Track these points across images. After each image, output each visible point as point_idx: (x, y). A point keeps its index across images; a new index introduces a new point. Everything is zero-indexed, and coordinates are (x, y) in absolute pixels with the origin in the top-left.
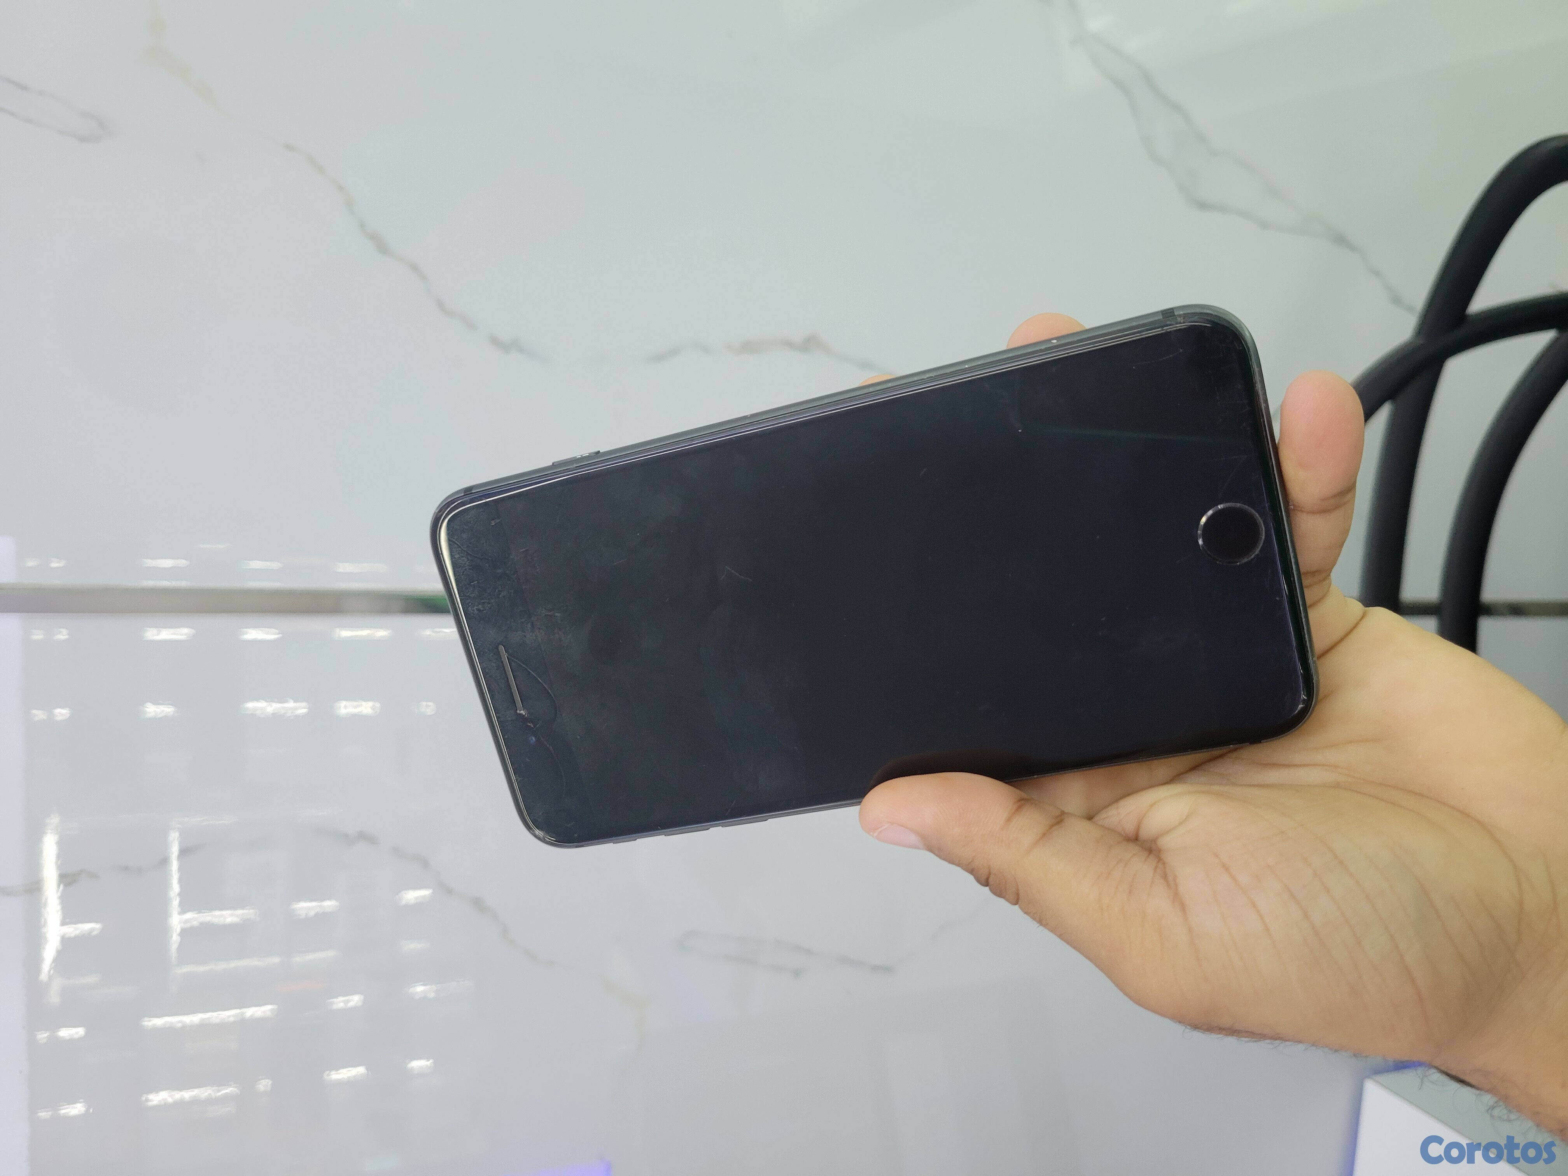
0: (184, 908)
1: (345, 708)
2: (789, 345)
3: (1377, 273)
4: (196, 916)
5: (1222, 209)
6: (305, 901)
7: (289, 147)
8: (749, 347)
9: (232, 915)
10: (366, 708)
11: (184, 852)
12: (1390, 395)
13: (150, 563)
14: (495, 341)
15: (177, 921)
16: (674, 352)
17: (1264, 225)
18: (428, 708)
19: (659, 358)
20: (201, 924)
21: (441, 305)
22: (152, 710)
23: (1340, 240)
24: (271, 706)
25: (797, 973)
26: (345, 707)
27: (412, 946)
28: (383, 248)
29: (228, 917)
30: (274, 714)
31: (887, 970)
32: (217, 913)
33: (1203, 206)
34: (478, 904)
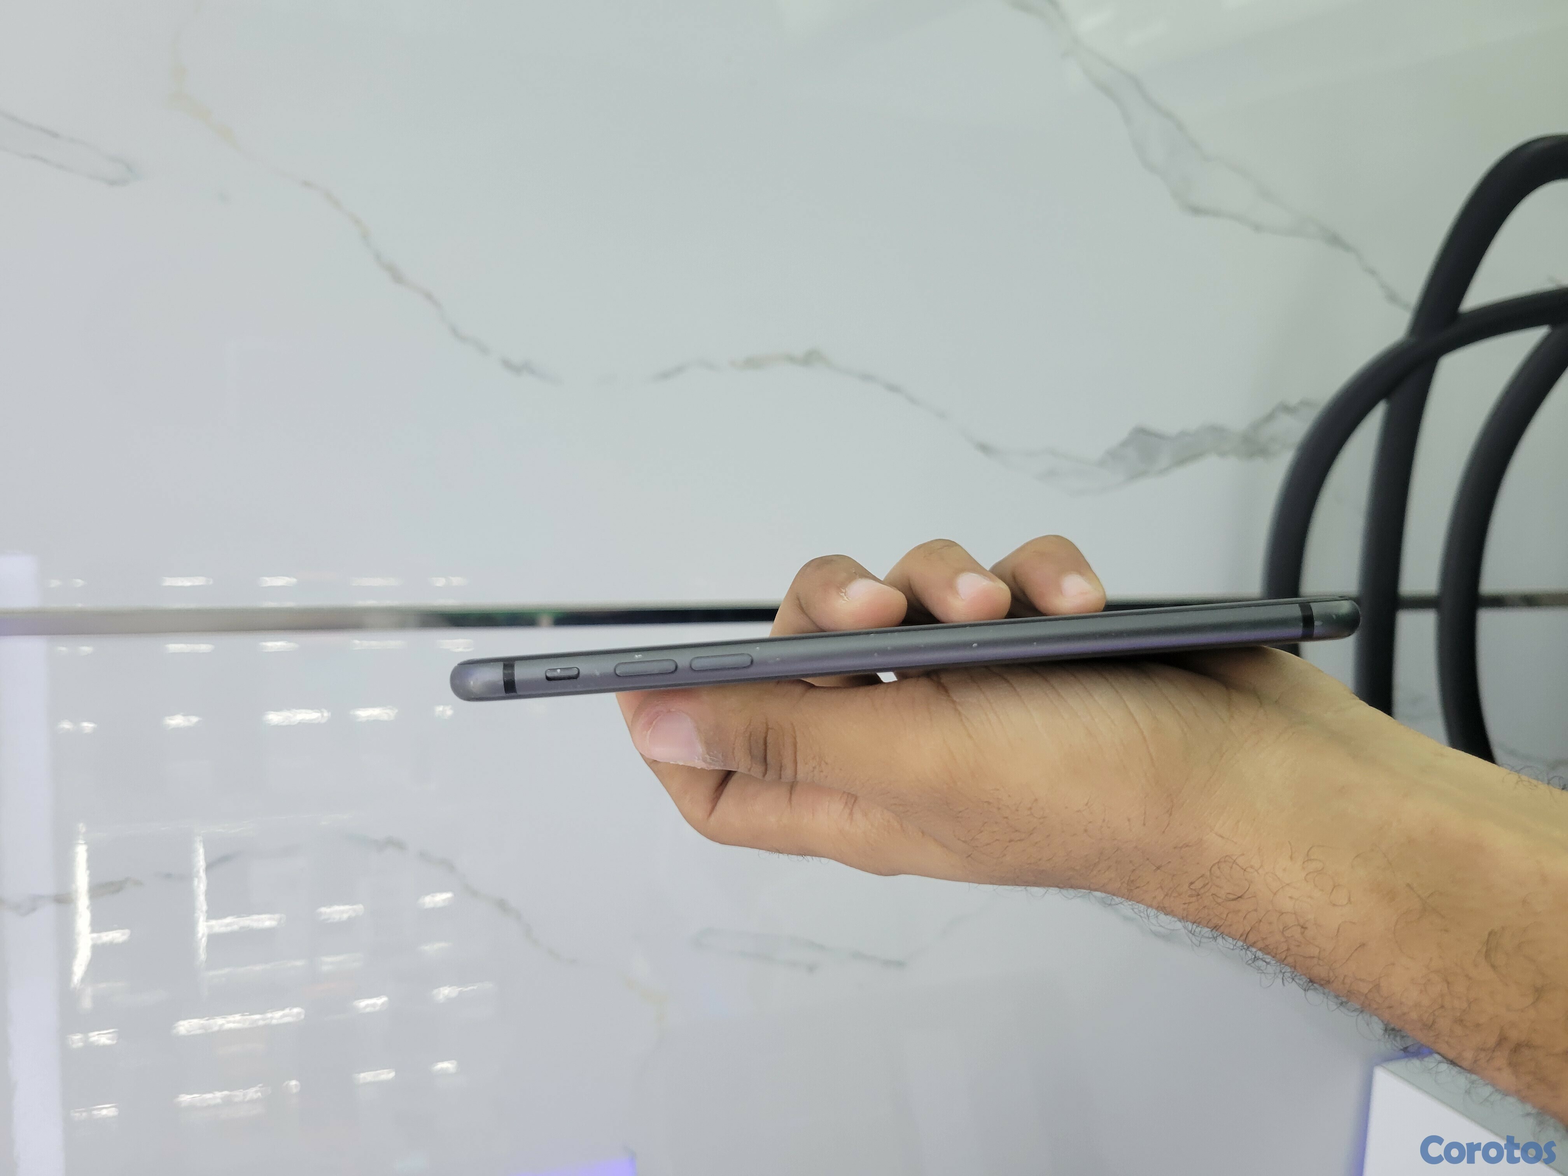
0: (212, 915)
2: (791, 359)
3: (1372, 272)
4: (236, 920)
5: (1216, 213)
6: (338, 904)
8: (753, 363)
9: (270, 919)
12: (1385, 393)
14: (507, 364)
15: (203, 927)
16: (680, 369)
17: (1258, 228)
19: (665, 375)
20: (241, 928)
21: (455, 331)
23: (1335, 240)
25: (811, 969)
27: (432, 948)
28: (397, 277)
29: (266, 921)
31: (900, 964)
32: (255, 917)
33: (1196, 210)
34: (502, 905)
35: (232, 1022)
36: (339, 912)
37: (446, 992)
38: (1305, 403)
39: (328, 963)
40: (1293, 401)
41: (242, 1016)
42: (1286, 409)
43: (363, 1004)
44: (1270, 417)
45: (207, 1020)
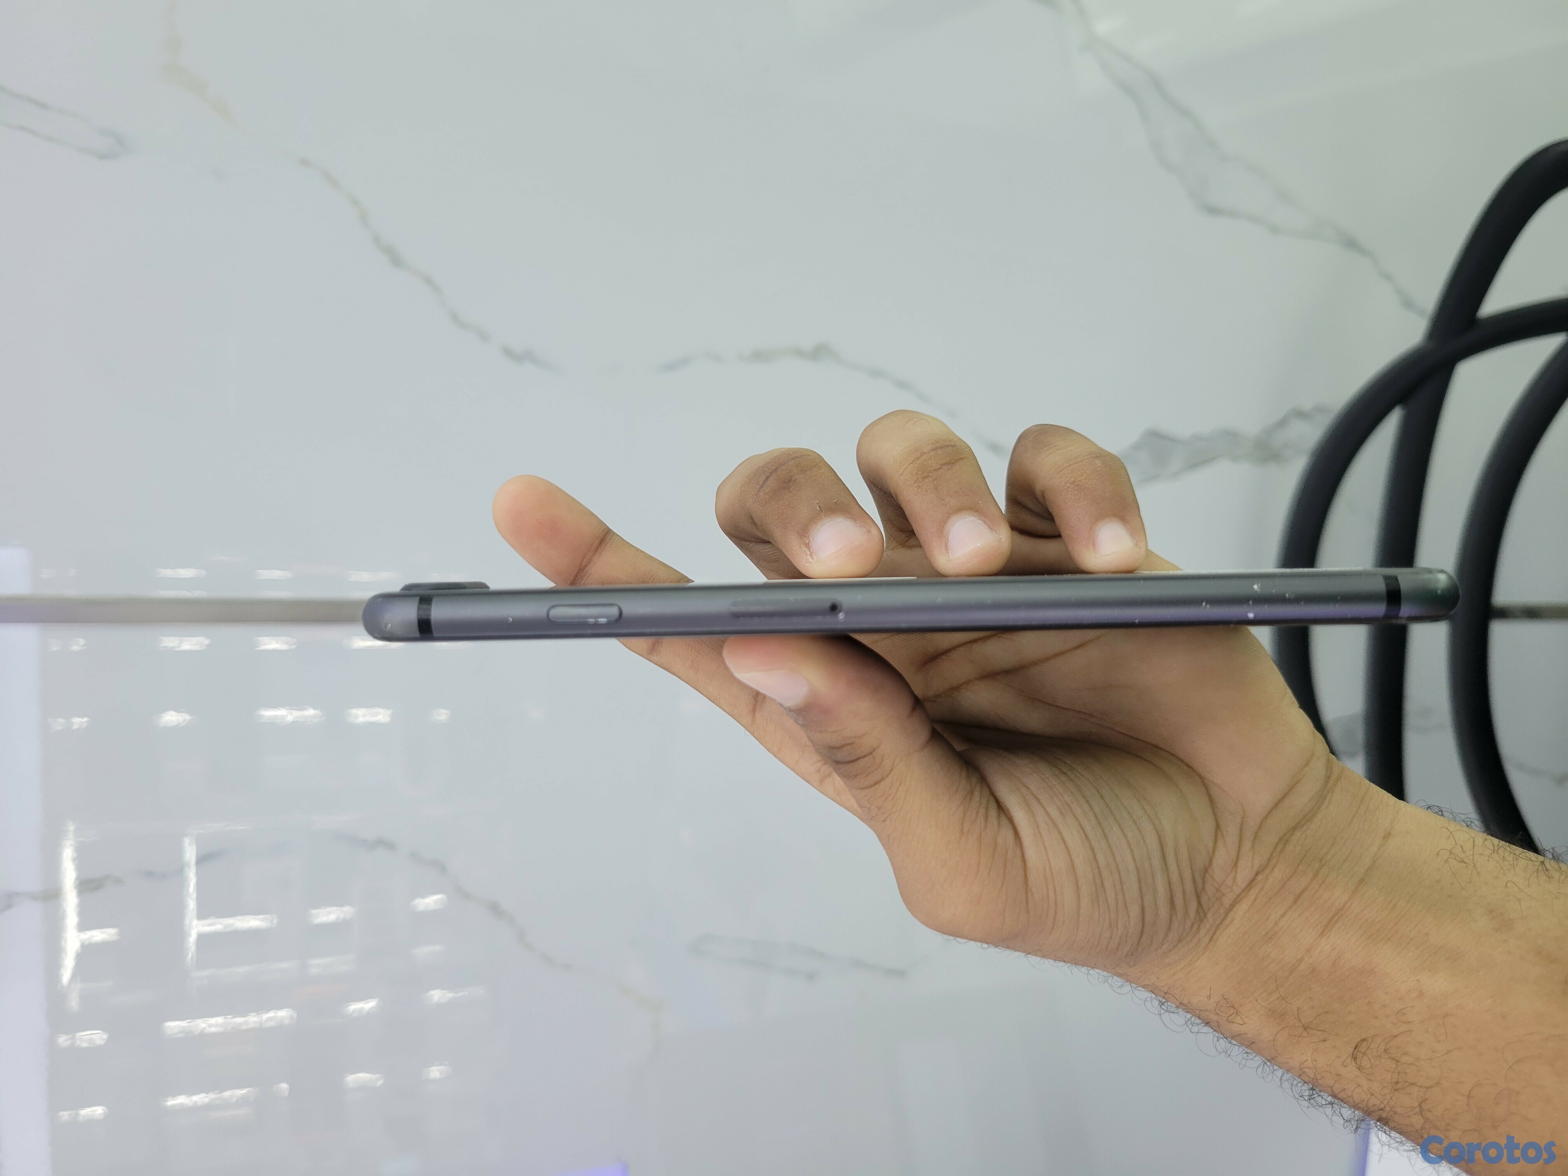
0: (202, 915)
1: (361, 715)
2: (799, 353)
3: (1387, 277)
5: (1232, 214)
7: (304, 162)
8: (760, 356)
10: (382, 716)
11: (201, 860)
12: (1400, 399)
13: (168, 573)
14: (509, 353)
15: (194, 926)
16: (685, 361)
17: (1275, 230)
18: (442, 715)
19: (670, 367)
21: (455, 318)
22: (171, 718)
23: (1351, 244)
24: (291, 714)
25: (811, 977)
26: (364, 716)
27: (426, 951)
28: (396, 260)
29: (253, 922)
30: (293, 722)
31: (899, 973)
33: (1214, 211)
34: (495, 909)
35: (212, 1024)
36: (327, 915)
37: (437, 995)
38: (1320, 409)
39: (317, 965)
40: (1307, 405)
41: (225, 1018)
42: (1300, 414)
43: (354, 1007)
44: (1282, 423)
45: (189, 1022)
